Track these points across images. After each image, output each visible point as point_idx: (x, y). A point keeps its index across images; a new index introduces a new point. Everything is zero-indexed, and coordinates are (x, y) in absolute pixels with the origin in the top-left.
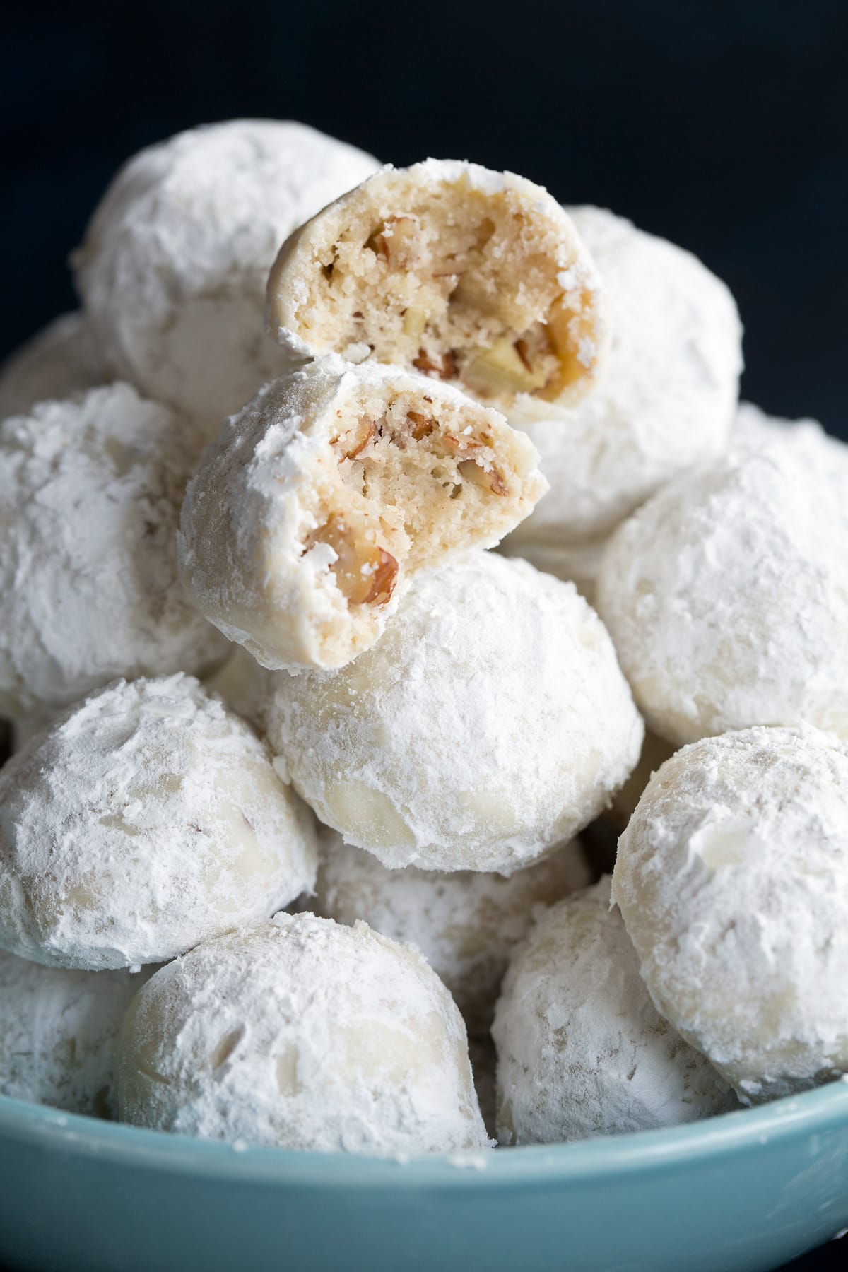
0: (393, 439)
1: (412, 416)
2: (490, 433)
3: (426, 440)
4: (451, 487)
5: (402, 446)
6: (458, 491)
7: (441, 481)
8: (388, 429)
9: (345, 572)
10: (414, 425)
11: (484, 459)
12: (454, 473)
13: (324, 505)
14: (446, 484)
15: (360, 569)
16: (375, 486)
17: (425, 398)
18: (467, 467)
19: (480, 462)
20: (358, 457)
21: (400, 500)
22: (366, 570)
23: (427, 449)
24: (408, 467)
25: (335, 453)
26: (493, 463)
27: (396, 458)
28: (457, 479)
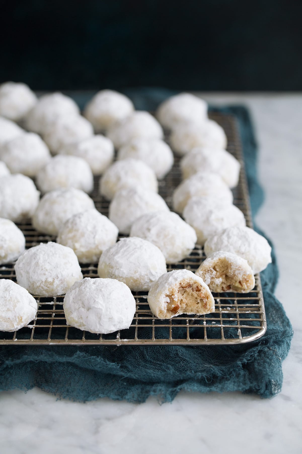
0: (192, 289)
1: (197, 287)
2: (209, 297)
3: (197, 292)
4: (197, 302)
5: (193, 291)
6: (198, 303)
7: (196, 300)
8: (192, 287)
9: (170, 304)
10: (197, 289)
11: (205, 300)
12: (199, 300)
13: (172, 292)
14: (197, 301)
15: (172, 305)
16: (185, 295)
17: (201, 285)
18: (201, 300)
19: (204, 300)
20: (184, 288)
21: (188, 299)
22: (173, 306)
23: (197, 294)
24: (192, 295)
25: (180, 285)
26: (206, 302)
27: (191, 292)
28: (199, 301)
